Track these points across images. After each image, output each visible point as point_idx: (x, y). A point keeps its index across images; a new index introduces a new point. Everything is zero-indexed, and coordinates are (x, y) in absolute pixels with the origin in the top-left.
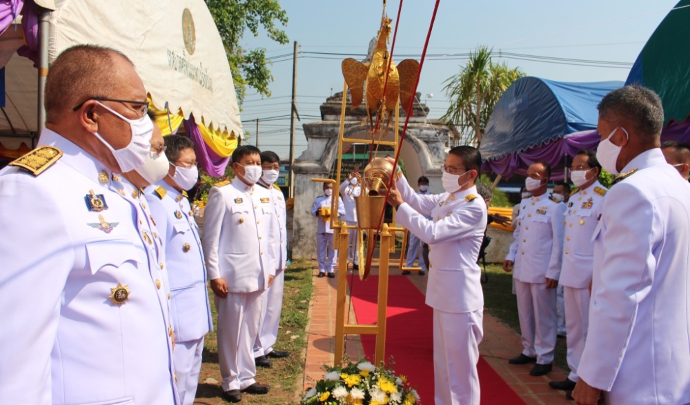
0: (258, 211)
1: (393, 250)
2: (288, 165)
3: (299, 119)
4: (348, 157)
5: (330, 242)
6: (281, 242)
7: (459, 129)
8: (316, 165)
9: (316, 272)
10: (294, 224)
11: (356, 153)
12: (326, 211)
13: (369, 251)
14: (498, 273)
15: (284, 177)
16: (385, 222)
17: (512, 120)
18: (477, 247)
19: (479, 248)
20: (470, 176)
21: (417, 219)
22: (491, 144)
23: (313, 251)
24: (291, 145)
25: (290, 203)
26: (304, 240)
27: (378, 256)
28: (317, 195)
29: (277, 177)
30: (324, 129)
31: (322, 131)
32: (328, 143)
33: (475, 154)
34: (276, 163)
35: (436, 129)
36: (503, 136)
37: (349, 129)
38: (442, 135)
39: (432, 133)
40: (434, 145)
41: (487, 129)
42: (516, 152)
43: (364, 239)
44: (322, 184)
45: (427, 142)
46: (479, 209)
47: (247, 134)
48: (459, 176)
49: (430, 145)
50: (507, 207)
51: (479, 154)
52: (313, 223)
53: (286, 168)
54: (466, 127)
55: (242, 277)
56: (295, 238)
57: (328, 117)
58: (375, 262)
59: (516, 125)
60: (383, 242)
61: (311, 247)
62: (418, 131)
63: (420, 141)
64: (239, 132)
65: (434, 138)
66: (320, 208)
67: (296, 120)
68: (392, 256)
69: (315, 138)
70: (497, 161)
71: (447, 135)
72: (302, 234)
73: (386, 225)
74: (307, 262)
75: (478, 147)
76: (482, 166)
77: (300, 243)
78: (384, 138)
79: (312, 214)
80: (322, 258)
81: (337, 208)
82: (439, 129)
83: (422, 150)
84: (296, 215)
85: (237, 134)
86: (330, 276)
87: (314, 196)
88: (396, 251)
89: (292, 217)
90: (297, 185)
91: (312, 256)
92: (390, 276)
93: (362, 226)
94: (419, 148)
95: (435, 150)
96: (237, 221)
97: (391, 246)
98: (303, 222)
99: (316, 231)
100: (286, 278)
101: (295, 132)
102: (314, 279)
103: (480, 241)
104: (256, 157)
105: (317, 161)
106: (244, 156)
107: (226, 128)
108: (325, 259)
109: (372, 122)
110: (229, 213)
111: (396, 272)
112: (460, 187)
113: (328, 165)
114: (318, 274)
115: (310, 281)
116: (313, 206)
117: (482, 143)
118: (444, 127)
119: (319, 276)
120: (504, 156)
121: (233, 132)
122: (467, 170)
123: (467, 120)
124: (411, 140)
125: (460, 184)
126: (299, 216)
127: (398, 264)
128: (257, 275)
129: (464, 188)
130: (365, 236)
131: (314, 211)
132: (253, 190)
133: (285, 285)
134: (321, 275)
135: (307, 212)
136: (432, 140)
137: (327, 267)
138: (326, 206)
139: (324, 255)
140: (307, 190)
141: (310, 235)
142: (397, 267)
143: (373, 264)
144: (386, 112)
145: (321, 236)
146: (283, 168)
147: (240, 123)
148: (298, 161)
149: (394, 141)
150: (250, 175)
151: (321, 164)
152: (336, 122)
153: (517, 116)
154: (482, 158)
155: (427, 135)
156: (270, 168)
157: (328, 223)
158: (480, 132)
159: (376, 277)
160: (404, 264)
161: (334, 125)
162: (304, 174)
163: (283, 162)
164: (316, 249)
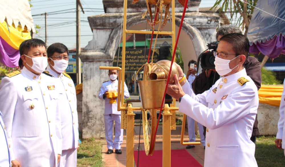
0: (47, 98)
1: (174, 127)
2: (75, 54)
3: (83, 12)
4: (130, 44)
5: (116, 122)
6: (73, 124)
7: (228, 16)
8: (101, 54)
9: (105, 149)
10: (83, 107)
11: (136, 41)
12: (113, 94)
13: (153, 129)
14: (269, 144)
15: (72, 65)
16: (166, 103)
17: (277, 6)
18: (251, 125)
19: (253, 125)
20: (240, 60)
21: (198, 108)
22: (258, 28)
23: (101, 130)
24: (77, 36)
25: (78, 89)
26: (93, 121)
27: (161, 133)
28: (103, 80)
29: (67, 66)
30: (107, 21)
31: (105, 23)
32: (111, 33)
33: (243, 40)
34: (66, 54)
35: (207, 17)
36: (269, 20)
37: (130, 20)
38: (213, 22)
39: (204, 21)
40: (206, 31)
41: (253, 16)
42: (281, 35)
43: (148, 118)
44: (108, 71)
45: (200, 29)
46: (252, 90)
47: (37, 27)
48: (229, 61)
49: (202, 32)
50: (274, 84)
51: (247, 40)
52: (101, 105)
53: (73, 56)
54: (235, 14)
55: (35, 158)
56: (84, 119)
57: (110, 9)
58: (159, 139)
59: (280, 10)
60: (165, 121)
61: (99, 127)
62: (191, 19)
63: (194, 29)
64: (31, 26)
65: (206, 25)
66: (107, 91)
67: (80, 13)
68: (173, 132)
69: (99, 29)
70: (264, 44)
71: (218, 22)
72: (90, 116)
73: (167, 106)
74: (97, 141)
75: (246, 32)
76: (250, 49)
77: (89, 124)
78: (163, 28)
79: (99, 97)
80: (110, 137)
81: (123, 91)
82: (210, 17)
83: (196, 37)
84: (84, 99)
85: (29, 29)
86: (118, 152)
87: (100, 81)
88: (177, 128)
89: (82, 101)
90: (84, 72)
91: (100, 135)
92: (171, 150)
93: (146, 107)
94: (193, 35)
95: (208, 36)
96: (28, 107)
97: (172, 124)
98: (91, 105)
99: (103, 112)
100: (79, 156)
101: (80, 23)
102: (103, 156)
103: (253, 119)
104: (42, 49)
105: (102, 49)
106: (32, 48)
107: (19, 23)
108: (112, 137)
109: (151, 13)
110: (21, 101)
111: (177, 147)
112: (231, 70)
113: (112, 53)
114: (106, 151)
115: (100, 158)
116: (100, 90)
117: (249, 28)
118: (214, 15)
119: (108, 153)
120: (271, 39)
121: (26, 26)
122: (237, 55)
123: (235, 7)
124: (186, 28)
125: (230, 68)
126: (88, 100)
127: (180, 139)
128: (48, 156)
129: (234, 72)
130: (148, 115)
131: (101, 95)
132: (40, 79)
133: (78, 162)
134: (109, 152)
135: (95, 96)
136: (205, 27)
137: (115, 145)
138: (112, 90)
139: (111, 133)
140: (94, 76)
141: (98, 117)
142: (179, 142)
143: (157, 140)
144: (163, 5)
145: (108, 117)
146: (71, 57)
147: (31, 17)
148: (84, 50)
149: (171, 31)
150: (38, 65)
151: (105, 53)
152: (117, 14)
153: (280, 3)
154: (250, 41)
155: (199, 23)
156: (60, 58)
157: (115, 105)
158: (247, 18)
159: (160, 152)
160: (184, 139)
161: (116, 17)
162: (90, 62)
163: (71, 51)
164: (104, 129)
